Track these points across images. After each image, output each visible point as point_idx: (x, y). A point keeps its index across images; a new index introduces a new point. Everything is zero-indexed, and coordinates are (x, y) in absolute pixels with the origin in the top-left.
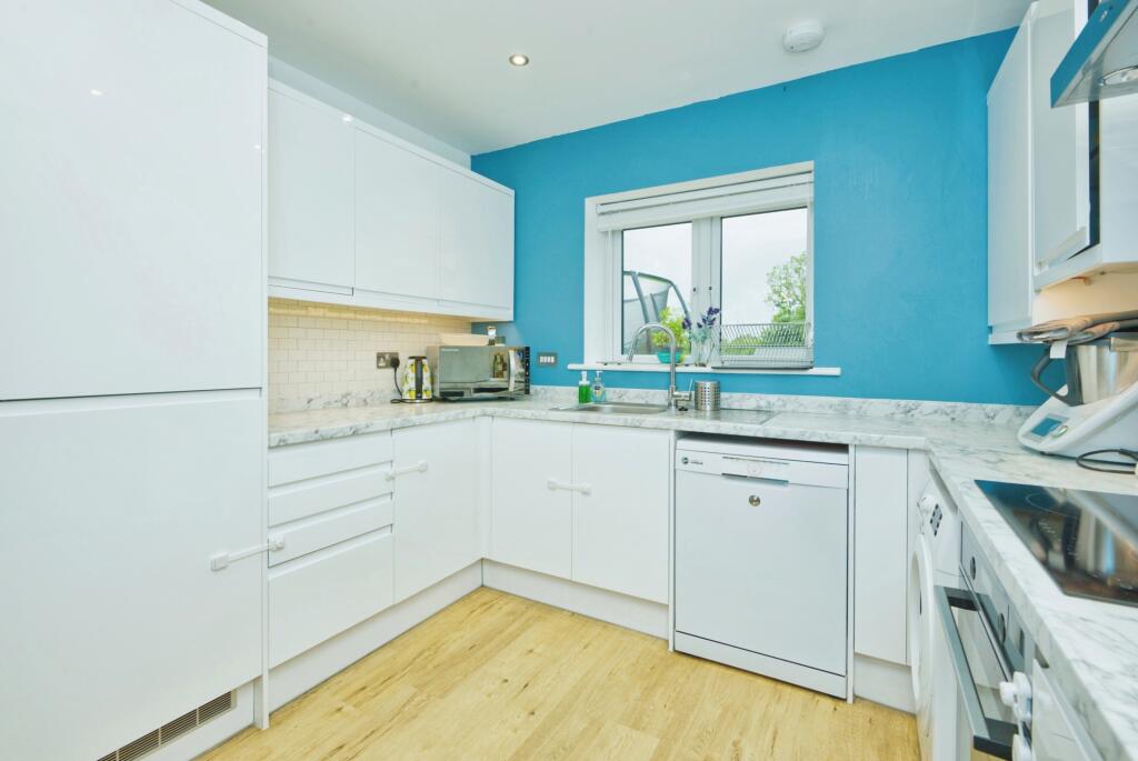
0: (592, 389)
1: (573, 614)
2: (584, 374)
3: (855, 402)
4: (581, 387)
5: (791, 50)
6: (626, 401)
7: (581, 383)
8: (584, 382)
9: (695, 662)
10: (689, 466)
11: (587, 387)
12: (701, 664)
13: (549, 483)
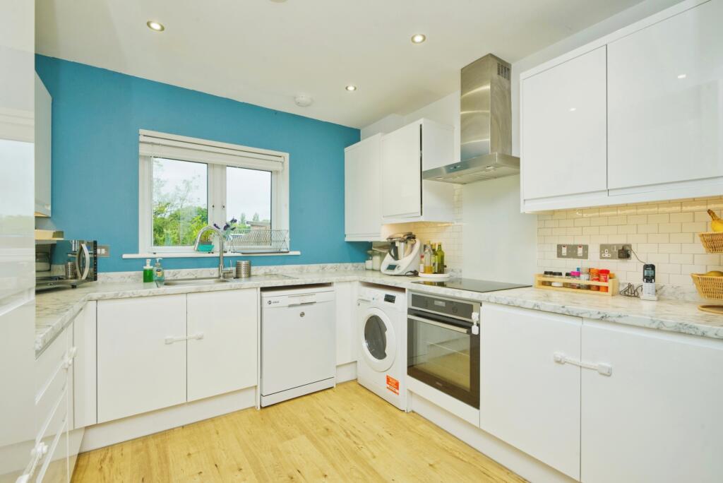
0: (155, 272)
1: (183, 427)
2: (148, 262)
3: (306, 266)
4: (145, 271)
5: (298, 104)
6: (179, 278)
7: (145, 268)
8: (148, 267)
9: (275, 407)
10: (272, 305)
11: (151, 271)
12: (278, 406)
13: (166, 340)
